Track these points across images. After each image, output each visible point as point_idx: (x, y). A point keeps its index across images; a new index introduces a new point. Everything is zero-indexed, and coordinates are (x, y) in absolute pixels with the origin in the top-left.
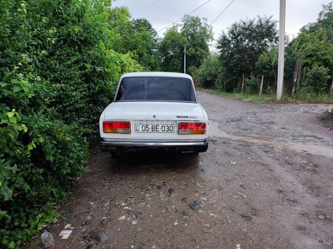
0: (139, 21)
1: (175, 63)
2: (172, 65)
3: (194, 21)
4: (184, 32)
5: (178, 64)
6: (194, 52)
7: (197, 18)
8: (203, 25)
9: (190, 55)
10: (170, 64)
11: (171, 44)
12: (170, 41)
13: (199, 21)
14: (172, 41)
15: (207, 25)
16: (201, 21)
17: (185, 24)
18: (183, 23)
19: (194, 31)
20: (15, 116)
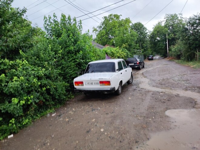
0: (136, 24)
1: (161, 45)
2: (159, 46)
3: (173, 17)
4: (166, 24)
5: (163, 45)
6: (174, 37)
7: (175, 14)
8: (179, 18)
9: (171, 39)
10: (157, 46)
11: (157, 34)
12: (156, 32)
13: (177, 16)
14: (158, 32)
15: (183, 18)
16: (178, 16)
17: (167, 20)
18: (165, 20)
19: (174, 23)
20: (35, 80)
